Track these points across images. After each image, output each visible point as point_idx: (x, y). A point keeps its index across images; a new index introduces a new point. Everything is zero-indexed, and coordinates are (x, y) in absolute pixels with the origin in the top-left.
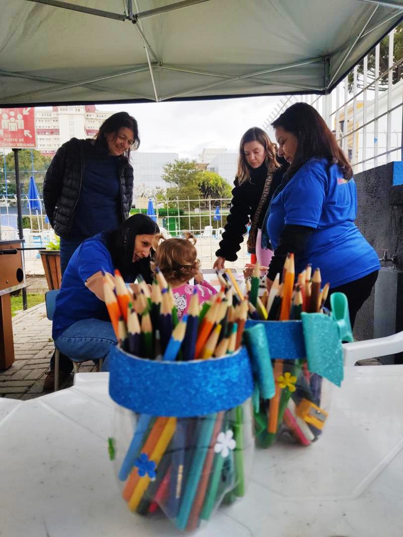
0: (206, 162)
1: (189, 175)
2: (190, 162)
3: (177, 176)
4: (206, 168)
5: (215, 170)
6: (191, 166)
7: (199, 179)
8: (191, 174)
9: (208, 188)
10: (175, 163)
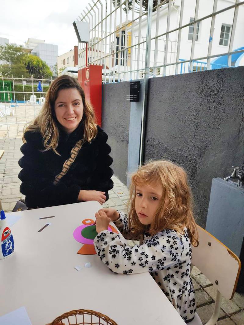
0: (30, 48)
1: (17, 56)
2: (18, 46)
3: (8, 56)
4: (30, 52)
5: (37, 54)
6: (19, 50)
7: (25, 60)
8: (19, 56)
9: (32, 67)
10: (6, 46)
